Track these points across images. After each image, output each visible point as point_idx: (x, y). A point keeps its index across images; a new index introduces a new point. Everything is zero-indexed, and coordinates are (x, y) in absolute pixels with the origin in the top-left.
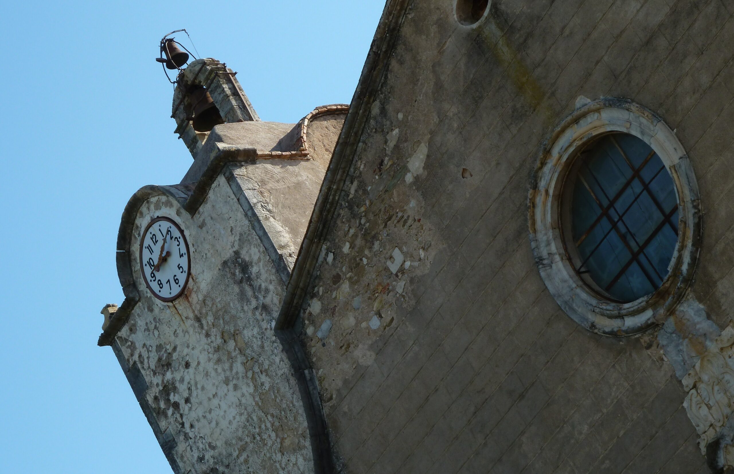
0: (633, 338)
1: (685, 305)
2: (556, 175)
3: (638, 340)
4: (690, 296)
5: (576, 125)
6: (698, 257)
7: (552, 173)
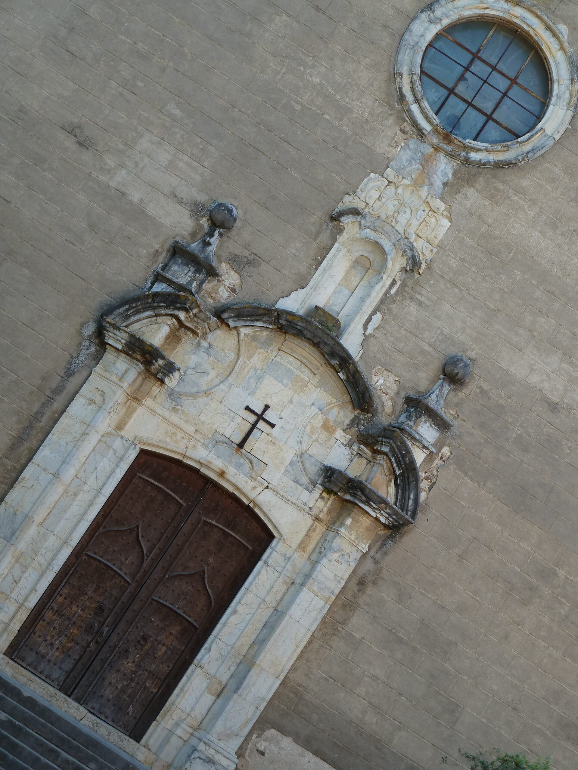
0: (405, 115)
1: (446, 160)
2: (501, 14)
3: (405, 120)
4: (454, 164)
5: (544, 27)
6: (486, 167)
7: (502, 10)
